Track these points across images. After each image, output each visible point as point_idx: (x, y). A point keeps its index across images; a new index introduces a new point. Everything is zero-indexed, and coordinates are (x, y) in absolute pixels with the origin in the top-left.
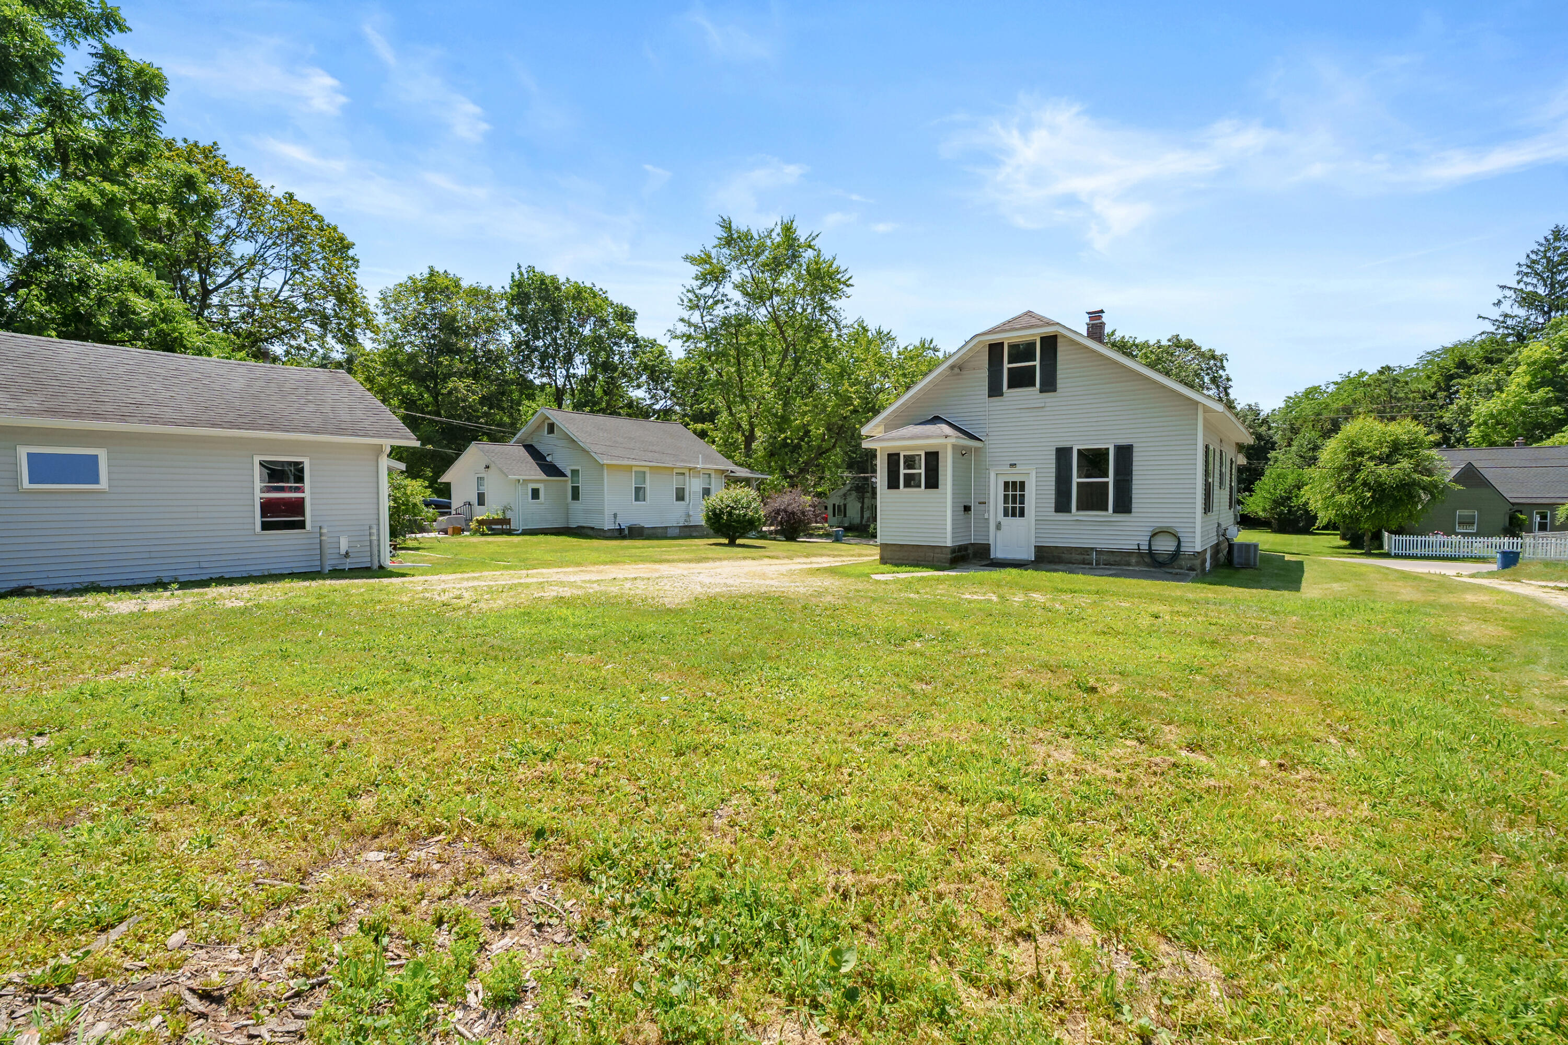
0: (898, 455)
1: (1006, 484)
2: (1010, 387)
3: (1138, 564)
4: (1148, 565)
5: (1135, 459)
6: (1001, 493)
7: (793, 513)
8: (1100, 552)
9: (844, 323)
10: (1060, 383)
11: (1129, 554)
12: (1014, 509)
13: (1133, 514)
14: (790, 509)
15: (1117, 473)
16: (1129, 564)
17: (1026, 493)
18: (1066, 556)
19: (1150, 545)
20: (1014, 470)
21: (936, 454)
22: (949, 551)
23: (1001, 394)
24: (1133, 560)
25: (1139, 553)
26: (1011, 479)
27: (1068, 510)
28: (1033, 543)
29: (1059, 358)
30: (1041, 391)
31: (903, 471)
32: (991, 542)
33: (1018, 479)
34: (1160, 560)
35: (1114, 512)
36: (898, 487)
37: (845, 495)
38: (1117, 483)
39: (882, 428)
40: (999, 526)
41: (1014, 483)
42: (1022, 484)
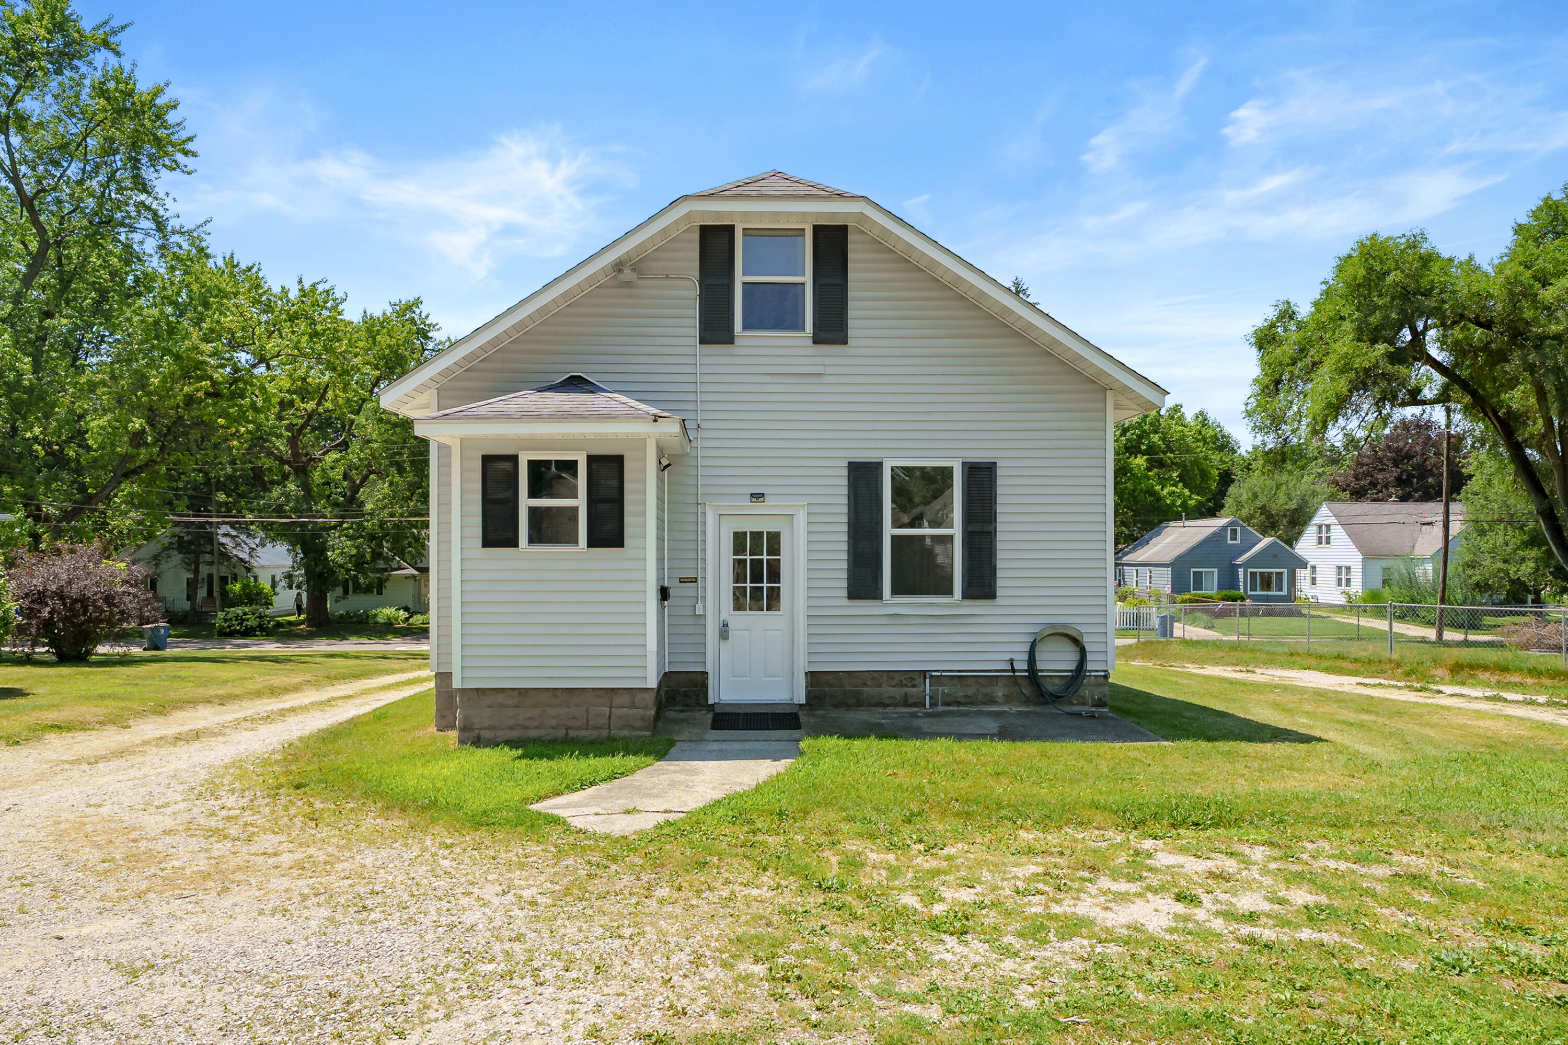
0: (514, 459)
1: (739, 538)
2: (746, 327)
3: (1008, 699)
4: (1027, 701)
5: (1001, 491)
6: (728, 558)
7: (83, 600)
8: (937, 680)
9: (173, 223)
10: (855, 326)
11: (991, 680)
12: (757, 592)
13: (999, 601)
14: (74, 590)
15: (969, 518)
16: (992, 701)
17: (784, 558)
18: (869, 691)
19: (1032, 660)
20: (758, 508)
21: (618, 461)
22: (650, 698)
23: (729, 339)
24: (1000, 693)
25: (1011, 678)
26: (749, 526)
27: (874, 593)
28: (802, 665)
29: (850, 276)
30: (817, 341)
31: (525, 502)
32: (709, 668)
33: (765, 527)
34: (1051, 689)
35: (966, 596)
36: (514, 543)
37: (156, 557)
38: (969, 537)
39: (430, 396)
40: (724, 632)
41: (757, 536)
42: (774, 538)
